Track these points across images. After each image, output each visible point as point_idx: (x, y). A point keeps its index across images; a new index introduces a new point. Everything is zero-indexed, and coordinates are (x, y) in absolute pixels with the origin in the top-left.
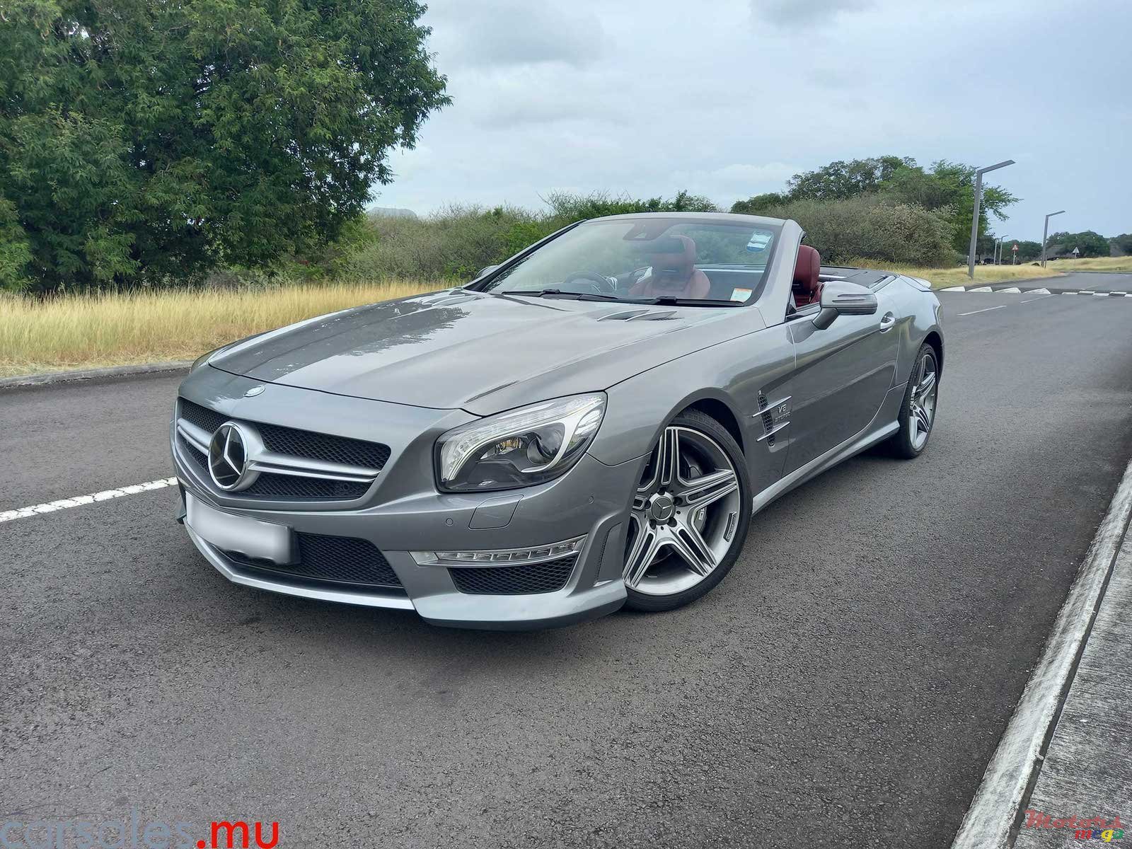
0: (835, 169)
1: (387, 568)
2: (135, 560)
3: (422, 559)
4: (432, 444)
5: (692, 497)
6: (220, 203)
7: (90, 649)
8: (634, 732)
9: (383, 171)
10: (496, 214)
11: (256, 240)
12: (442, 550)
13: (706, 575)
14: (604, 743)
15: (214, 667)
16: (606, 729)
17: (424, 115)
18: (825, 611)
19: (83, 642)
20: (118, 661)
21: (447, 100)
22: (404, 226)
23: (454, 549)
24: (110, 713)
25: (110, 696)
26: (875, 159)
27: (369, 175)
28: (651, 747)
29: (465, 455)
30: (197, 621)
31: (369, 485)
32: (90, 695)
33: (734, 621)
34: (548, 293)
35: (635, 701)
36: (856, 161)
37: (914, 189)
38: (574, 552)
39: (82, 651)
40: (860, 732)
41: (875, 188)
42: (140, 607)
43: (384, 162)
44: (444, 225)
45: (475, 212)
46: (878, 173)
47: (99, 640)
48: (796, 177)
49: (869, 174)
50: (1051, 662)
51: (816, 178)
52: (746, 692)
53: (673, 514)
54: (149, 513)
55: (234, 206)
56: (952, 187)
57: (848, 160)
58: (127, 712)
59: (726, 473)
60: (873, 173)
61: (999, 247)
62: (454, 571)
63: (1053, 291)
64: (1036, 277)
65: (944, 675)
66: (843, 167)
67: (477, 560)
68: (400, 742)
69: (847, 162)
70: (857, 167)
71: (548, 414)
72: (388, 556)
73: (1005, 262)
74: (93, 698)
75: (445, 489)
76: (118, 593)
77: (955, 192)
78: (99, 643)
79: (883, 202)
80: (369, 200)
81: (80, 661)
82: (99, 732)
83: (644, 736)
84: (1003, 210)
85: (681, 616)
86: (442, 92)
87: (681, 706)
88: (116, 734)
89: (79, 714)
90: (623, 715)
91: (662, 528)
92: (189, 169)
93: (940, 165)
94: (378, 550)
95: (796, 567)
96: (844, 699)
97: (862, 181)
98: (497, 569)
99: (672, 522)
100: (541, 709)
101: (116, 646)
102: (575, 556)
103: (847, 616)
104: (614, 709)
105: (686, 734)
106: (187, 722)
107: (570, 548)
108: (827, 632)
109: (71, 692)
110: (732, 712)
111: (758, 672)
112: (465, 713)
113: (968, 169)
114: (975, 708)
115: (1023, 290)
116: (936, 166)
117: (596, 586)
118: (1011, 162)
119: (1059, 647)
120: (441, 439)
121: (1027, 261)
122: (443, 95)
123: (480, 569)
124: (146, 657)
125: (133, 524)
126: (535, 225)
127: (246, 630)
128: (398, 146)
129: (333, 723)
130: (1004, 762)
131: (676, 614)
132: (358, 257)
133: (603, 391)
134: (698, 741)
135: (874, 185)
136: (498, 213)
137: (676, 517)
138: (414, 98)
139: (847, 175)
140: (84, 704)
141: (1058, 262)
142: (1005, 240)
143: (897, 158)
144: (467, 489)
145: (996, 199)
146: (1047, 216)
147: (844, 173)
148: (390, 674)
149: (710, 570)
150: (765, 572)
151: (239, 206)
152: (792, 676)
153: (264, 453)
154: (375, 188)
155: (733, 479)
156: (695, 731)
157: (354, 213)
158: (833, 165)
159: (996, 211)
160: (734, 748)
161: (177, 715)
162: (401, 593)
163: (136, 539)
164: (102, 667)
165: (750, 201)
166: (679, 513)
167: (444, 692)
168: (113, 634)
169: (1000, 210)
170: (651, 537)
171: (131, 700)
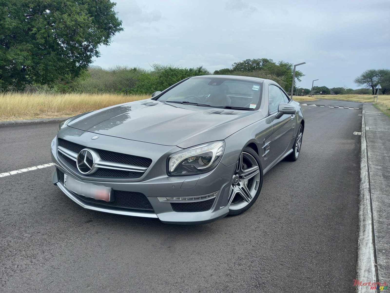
0: (248, 61)
1: (149, 203)
2: (35, 198)
3: (161, 200)
4: (167, 158)
5: (245, 176)
6: (36, 60)
7: (29, 234)
8: (240, 260)
9: (97, 53)
10: (134, 70)
11: (49, 75)
12: (168, 197)
13: (249, 202)
14: (232, 264)
15: (81, 240)
16: (230, 259)
17: (114, 34)
18: (287, 214)
19: (26, 231)
20: (42, 238)
21: (122, 29)
22: (99, 72)
23: (173, 196)
24: (46, 259)
25: (44, 253)
26: (260, 59)
27: (91, 54)
28: (248, 265)
29: (177, 163)
30: (68, 222)
31: (144, 173)
32: (35, 253)
33: (259, 218)
34: (184, 103)
35: (237, 248)
36: (254, 59)
37: (273, 70)
38: (215, 197)
39: (26, 235)
40: (313, 257)
41: (260, 69)
42: (44, 217)
43: (97, 49)
44: (114, 73)
45: (126, 69)
46: (261, 64)
47: (32, 230)
48: (235, 63)
49: (258, 64)
50: (364, 231)
51: (241, 64)
52: (272, 244)
53: (239, 182)
54: (34, 180)
55: (41, 62)
56: (285, 70)
57: (252, 59)
58: (53, 259)
59: (256, 167)
60: (259, 64)
61: (297, 90)
62: (172, 204)
63: (317, 105)
64: (310, 100)
65: (332, 236)
66: (250, 61)
67: (181, 200)
68: (160, 266)
69: (251, 60)
70: (255, 61)
71: (206, 148)
72: (149, 198)
73: (299, 95)
74: (37, 254)
75: (170, 174)
76: (33, 211)
77: (286, 71)
78: (32, 231)
79: (263, 73)
80: (91, 63)
81: (27, 239)
82: (44, 267)
83: (244, 261)
84: (300, 78)
85: (242, 216)
86: (120, 26)
87: (252, 250)
88: (51, 268)
89: (34, 260)
90: (235, 254)
91: (236, 187)
92: (25, 47)
93: (281, 63)
94: (145, 196)
95: (272, 199)
96: (304, 245)
97: (256, 66)
98: (189, 203)
99: (239, 185)
100: (206, 252)
101: (39, 232)
102: (215, 198)
103: (294, 216)
104: (230, 251)
105: (258, 260)
106: (78, 262)
107: (213, 196)
108: (290, 222)
109: (27, 251)
110: (270, 251)
111: (273, 237)
112: (180, 254)
113: (290, 64)
114: (345, 247)
115: (308, 105)
116: (280, 63)
117: (220, 208)
118: (305, 63)
119: (364, 226)
120: (170, 156)
121: (306, 95)
122: (121, 27)
123: (182, 203)
124: (53, 236)
125: (30, 184)
126: (148, 74)
127: (88, 225)
128: (102, 44)
129: (133, 260)
130: (363, 266)
131: (239, 216)
132: (82, 82)
133: (223, 140)
134: (263, 262)
135: (260, 68)
136: (135, 69)
137: (240, 183)
138: (110, 28)
139: (251, 64)
140: (34, 256)
141: (315, 96)
142: (299, 88)
143: (267, 59)
144: (176, 175)
145: (298, 74)
146: (313, 81)
147: (250, 63)
148: (148, 241)
149: (250, 200)
150: (263, 201)
151: (43, 62)
152: (285, 238)
153: (100, 161)
154: (94, 58)
155: (258, 169)
156: (260, 259)
157: (85, 67)
158: (247, 60)
159: (298, 79)
160: (275, 264)
161: (73, 259)
162: (153, 212)
163: (32, 190)
164: (36, 241)
165: (220, 71)
166: (241, 181)
167: (170, 247)
168: (37, 228)
169: (299, 78)
170: (233, 190)
171: (53, 254)
